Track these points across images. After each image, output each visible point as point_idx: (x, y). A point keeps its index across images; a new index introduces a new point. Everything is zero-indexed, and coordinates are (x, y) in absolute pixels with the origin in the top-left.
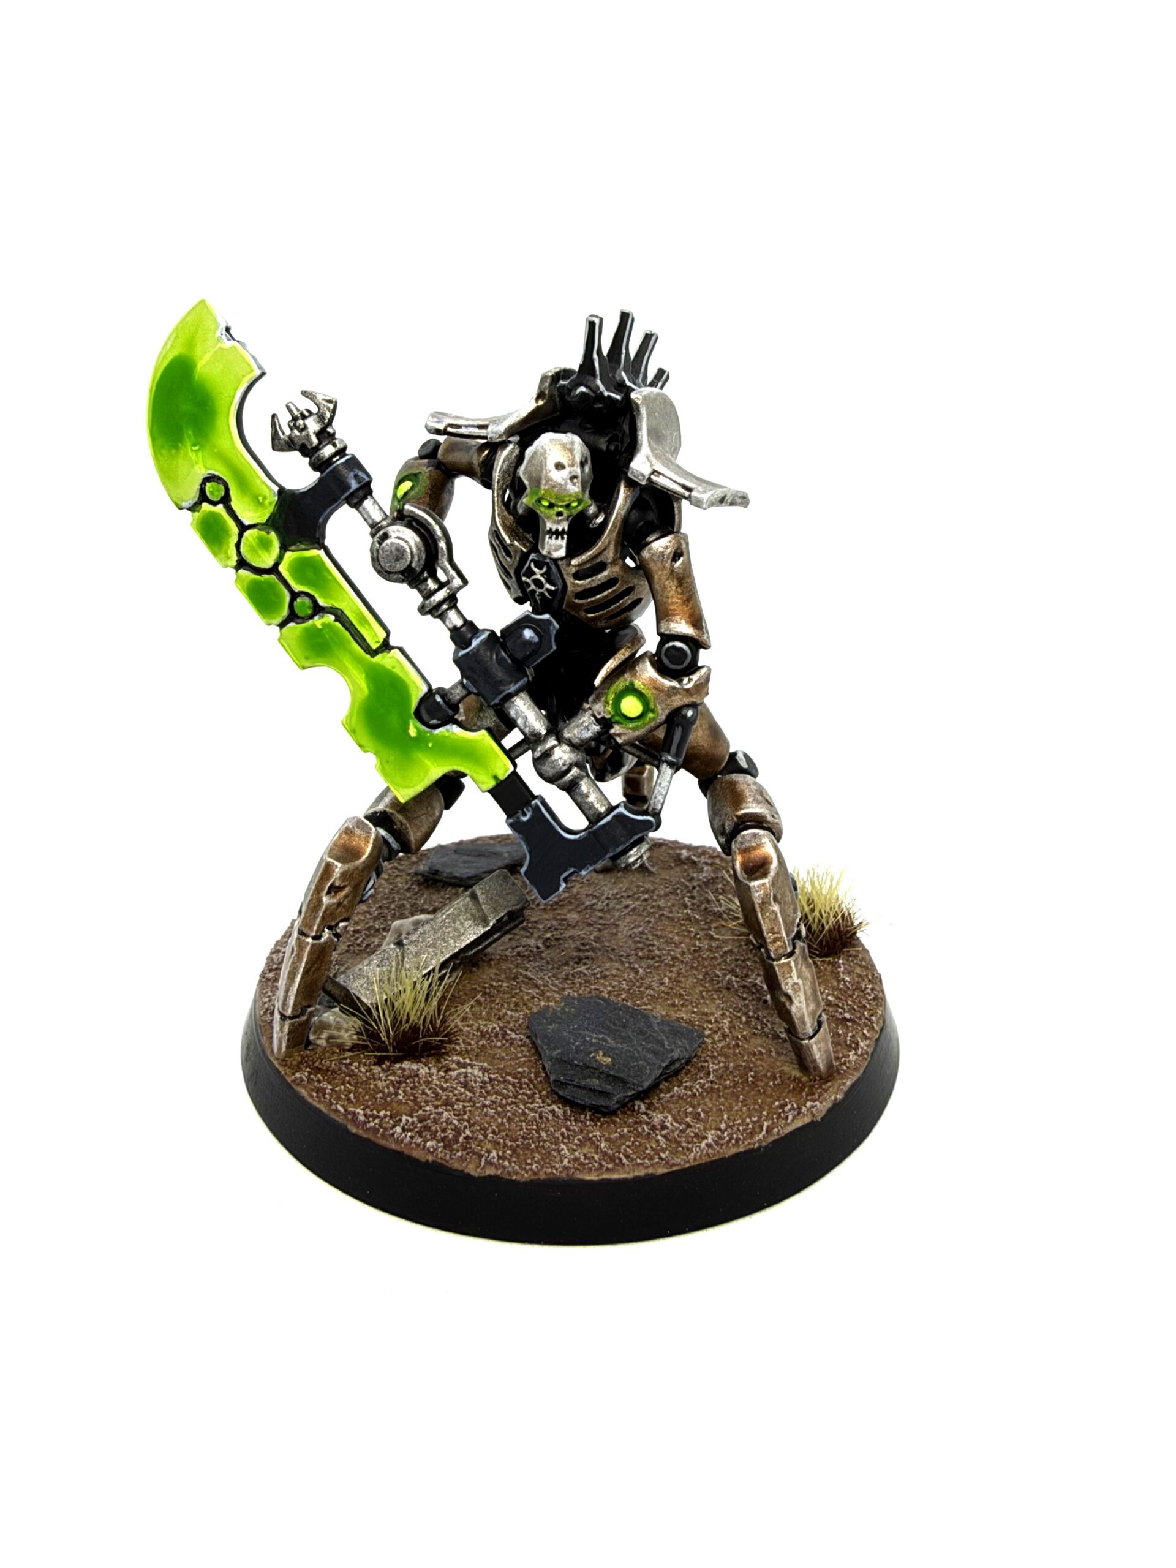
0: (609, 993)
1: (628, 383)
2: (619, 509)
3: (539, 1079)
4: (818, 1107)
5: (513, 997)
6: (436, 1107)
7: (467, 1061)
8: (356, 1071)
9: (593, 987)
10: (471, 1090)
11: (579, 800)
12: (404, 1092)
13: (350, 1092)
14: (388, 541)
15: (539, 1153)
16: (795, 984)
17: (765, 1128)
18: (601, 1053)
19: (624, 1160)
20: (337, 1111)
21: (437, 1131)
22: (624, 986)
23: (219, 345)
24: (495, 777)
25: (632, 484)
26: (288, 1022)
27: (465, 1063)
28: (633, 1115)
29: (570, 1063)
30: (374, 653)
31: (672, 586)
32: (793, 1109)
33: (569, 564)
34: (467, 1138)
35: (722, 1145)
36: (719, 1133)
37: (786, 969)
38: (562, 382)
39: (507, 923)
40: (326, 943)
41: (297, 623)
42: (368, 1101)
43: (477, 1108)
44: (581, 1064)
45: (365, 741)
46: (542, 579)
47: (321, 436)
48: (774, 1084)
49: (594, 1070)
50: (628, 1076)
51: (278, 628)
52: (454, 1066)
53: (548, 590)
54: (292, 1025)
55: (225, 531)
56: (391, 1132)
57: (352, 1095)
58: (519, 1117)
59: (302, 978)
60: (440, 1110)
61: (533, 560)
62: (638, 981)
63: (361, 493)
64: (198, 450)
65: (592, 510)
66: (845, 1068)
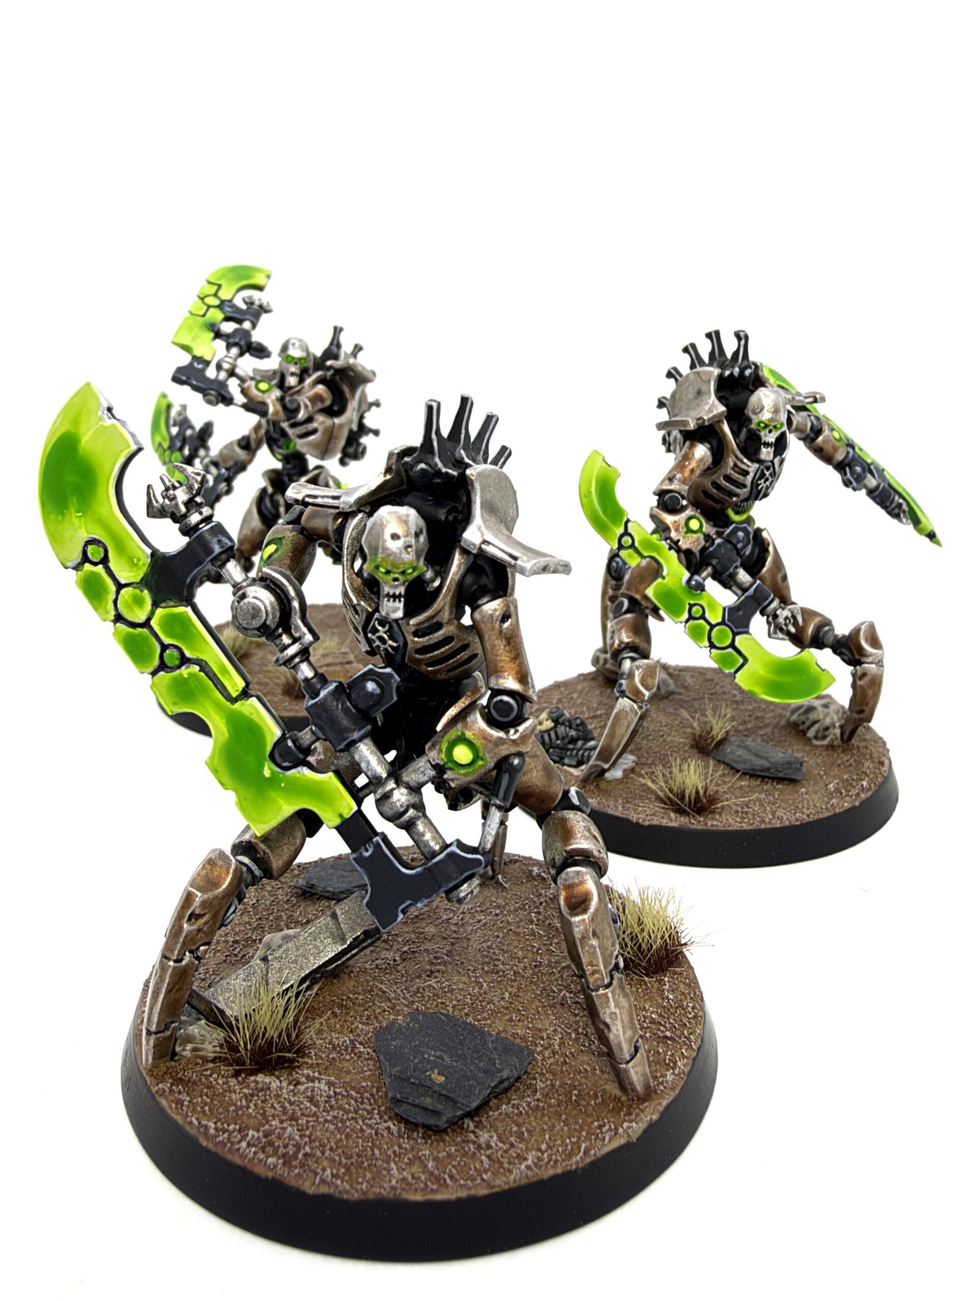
0: (454, 1007)
1: (467, 460)
2: (454, 574)
3: (380, 1094)
4: (634, 1128)
5: (367, 1010)
6: (282, 1122)
7: (316, 1074)
8: (214, 1083)
9: (440, 1001)
10: (316, 1105)
11: (416, 838)
12: (255, 1105)
13: (206, 1104)
14: (246, 601)
15: (371, 1172)
16: (612, 1013)
17: (582, 1149)
18: (436, 1071)
19: (449, 1181)
20: (191, 1123)
21: (279, 1147)
22: (468, 1000)
23: (101, 423)
24: (341, 816)
25: (465, 552)
26: (153, 1037)
27: (314, 1077)
28: (462, 1134)
29: (406, 1080)
30: (234, 701)
31: (500, 645)
32: (610, 1129)
33: (408, 624)
34: (306, 1155)
35: (541, 1166)
36: (540, 1154)
37: (603, 999)
38: (406, 459)
39: (364, 941)
40: (187, 965)
41: (167, 672)
42: (220, 1114)
43: (320, 1123)
44: (417, 1082)
45: (226, 780)
46: (385, 636)
47: (189, 505)
48: (595, 1103)
49: (427, 1088)
50: (459, 1096)
51: (150, 676)
52: (303, 1079)
53: (391, 646)
54: (158, 1039)
55: (105, 589)
56: (237, 1146)
57: (207, 1108)
58: (356, 1133)
59: (164, 998)
60: (285, 1125)
61: (377, 619)
62: (481, 995)
63: (224, 557)
64: (80, 517)
65: (429, 575)
66: (662, 1088)
